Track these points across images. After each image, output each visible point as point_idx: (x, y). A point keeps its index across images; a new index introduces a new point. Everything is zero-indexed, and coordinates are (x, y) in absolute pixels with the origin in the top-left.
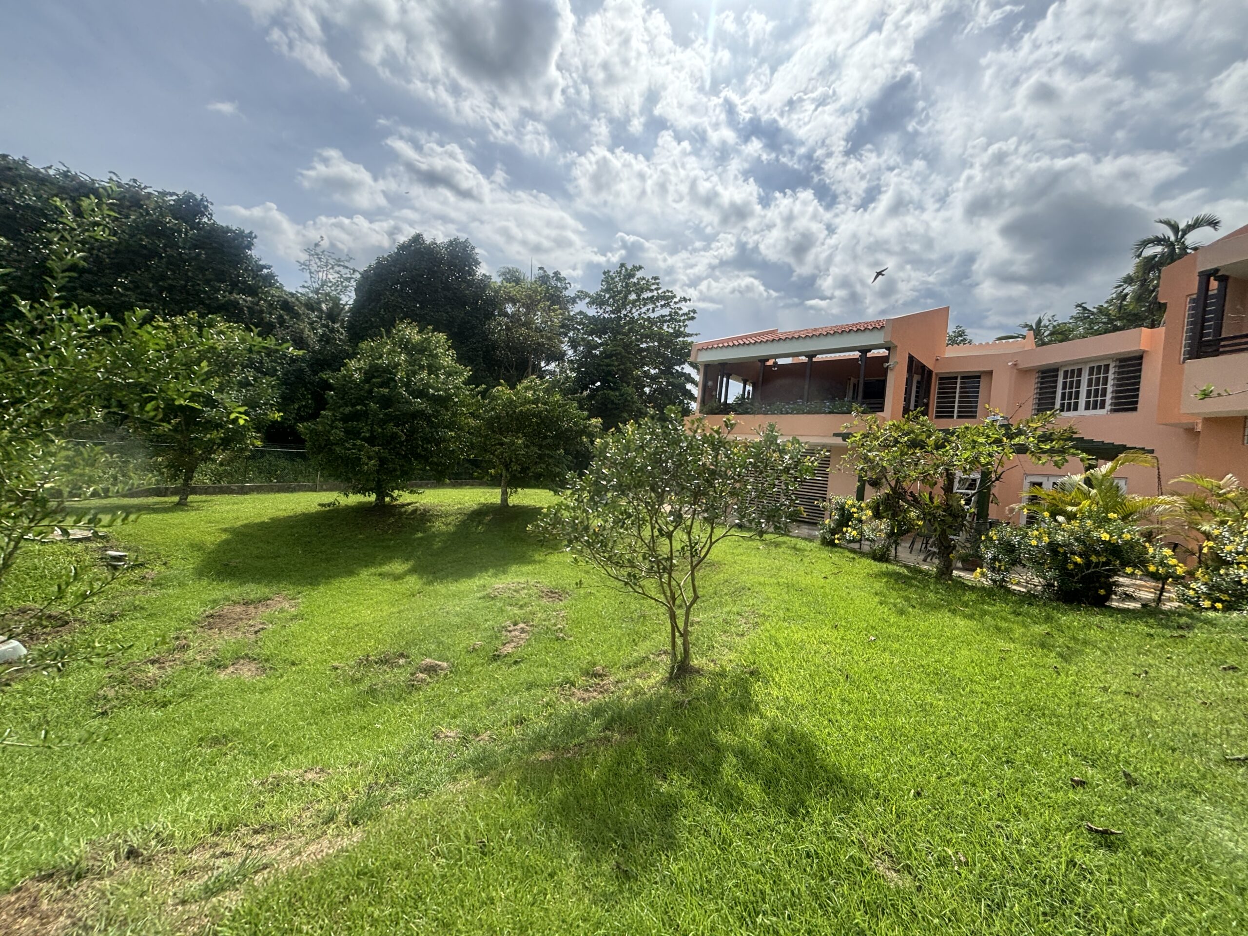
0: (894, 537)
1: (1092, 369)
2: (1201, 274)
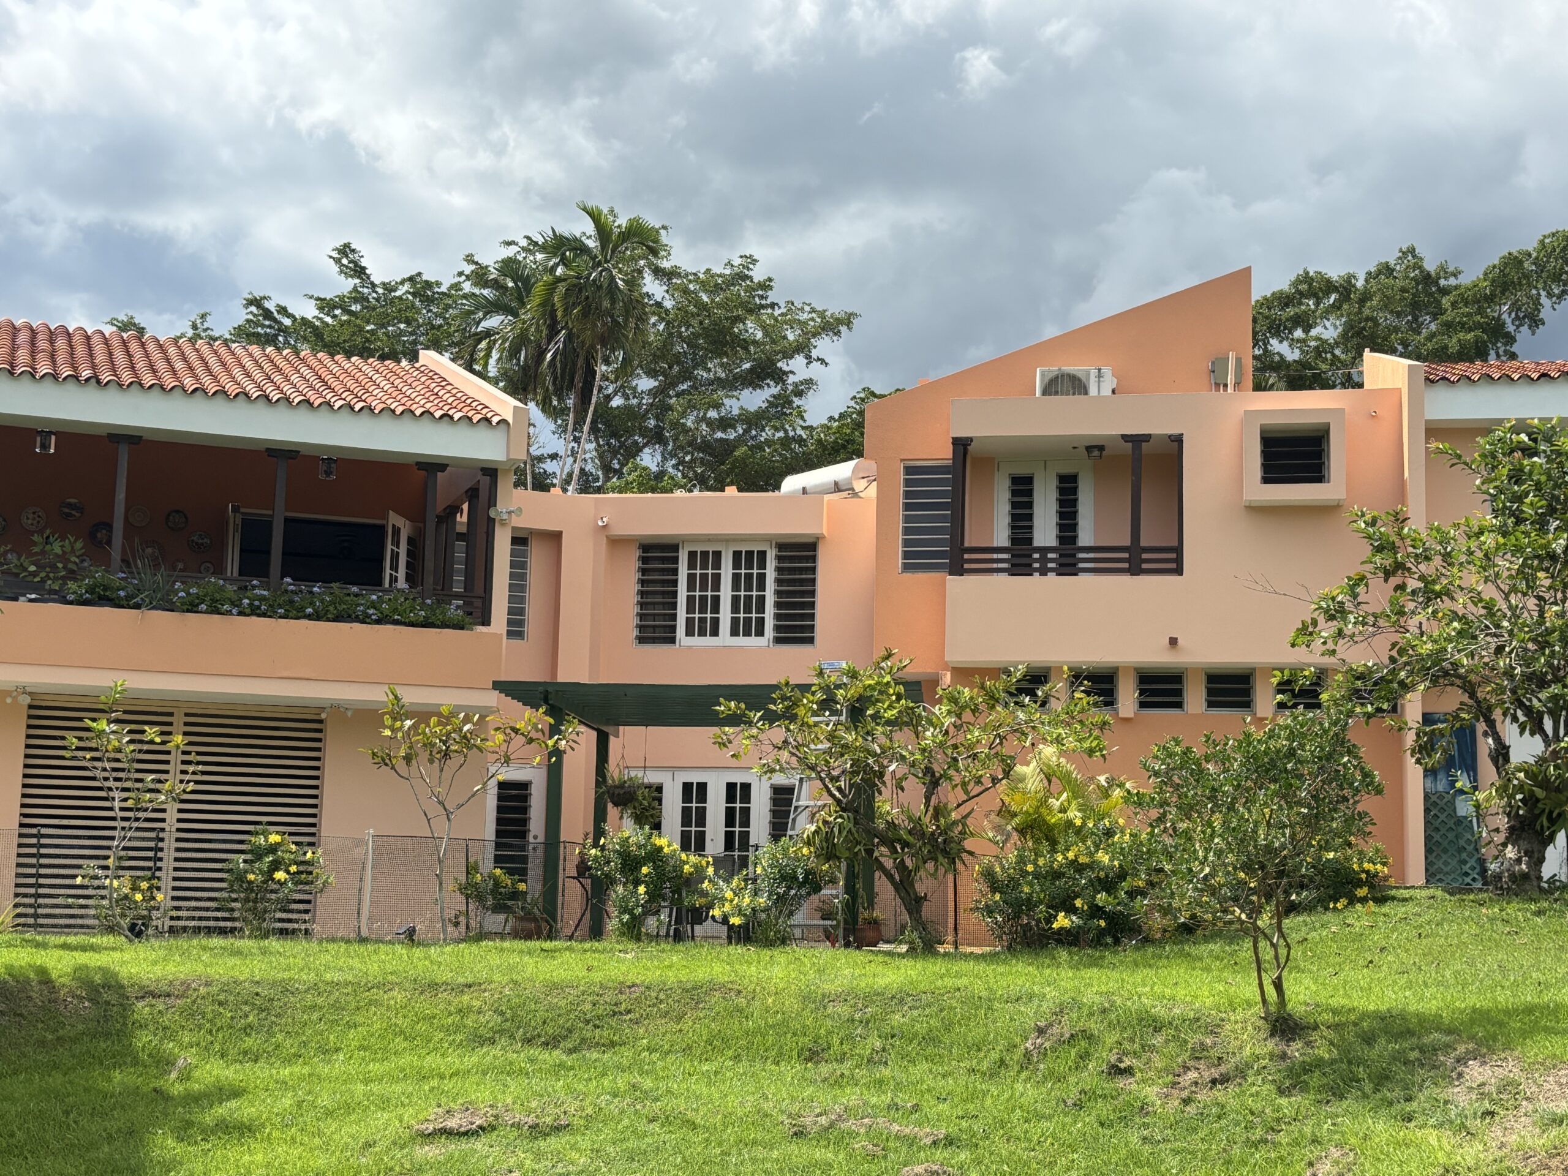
1: (737, 555)
2: (956, 442)
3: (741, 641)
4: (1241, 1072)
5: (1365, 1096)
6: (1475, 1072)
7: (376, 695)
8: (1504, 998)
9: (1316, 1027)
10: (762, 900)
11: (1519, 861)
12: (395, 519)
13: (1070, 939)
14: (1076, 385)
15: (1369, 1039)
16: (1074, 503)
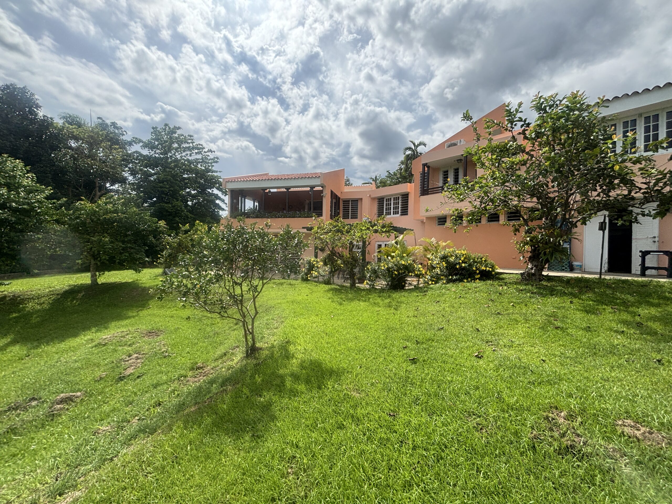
0: (332, 273)
1: (393, 198)
2: (423, 165)
3: (395, 215)
11: (532, 269)
14: (455, 145)
16: (458, 175)
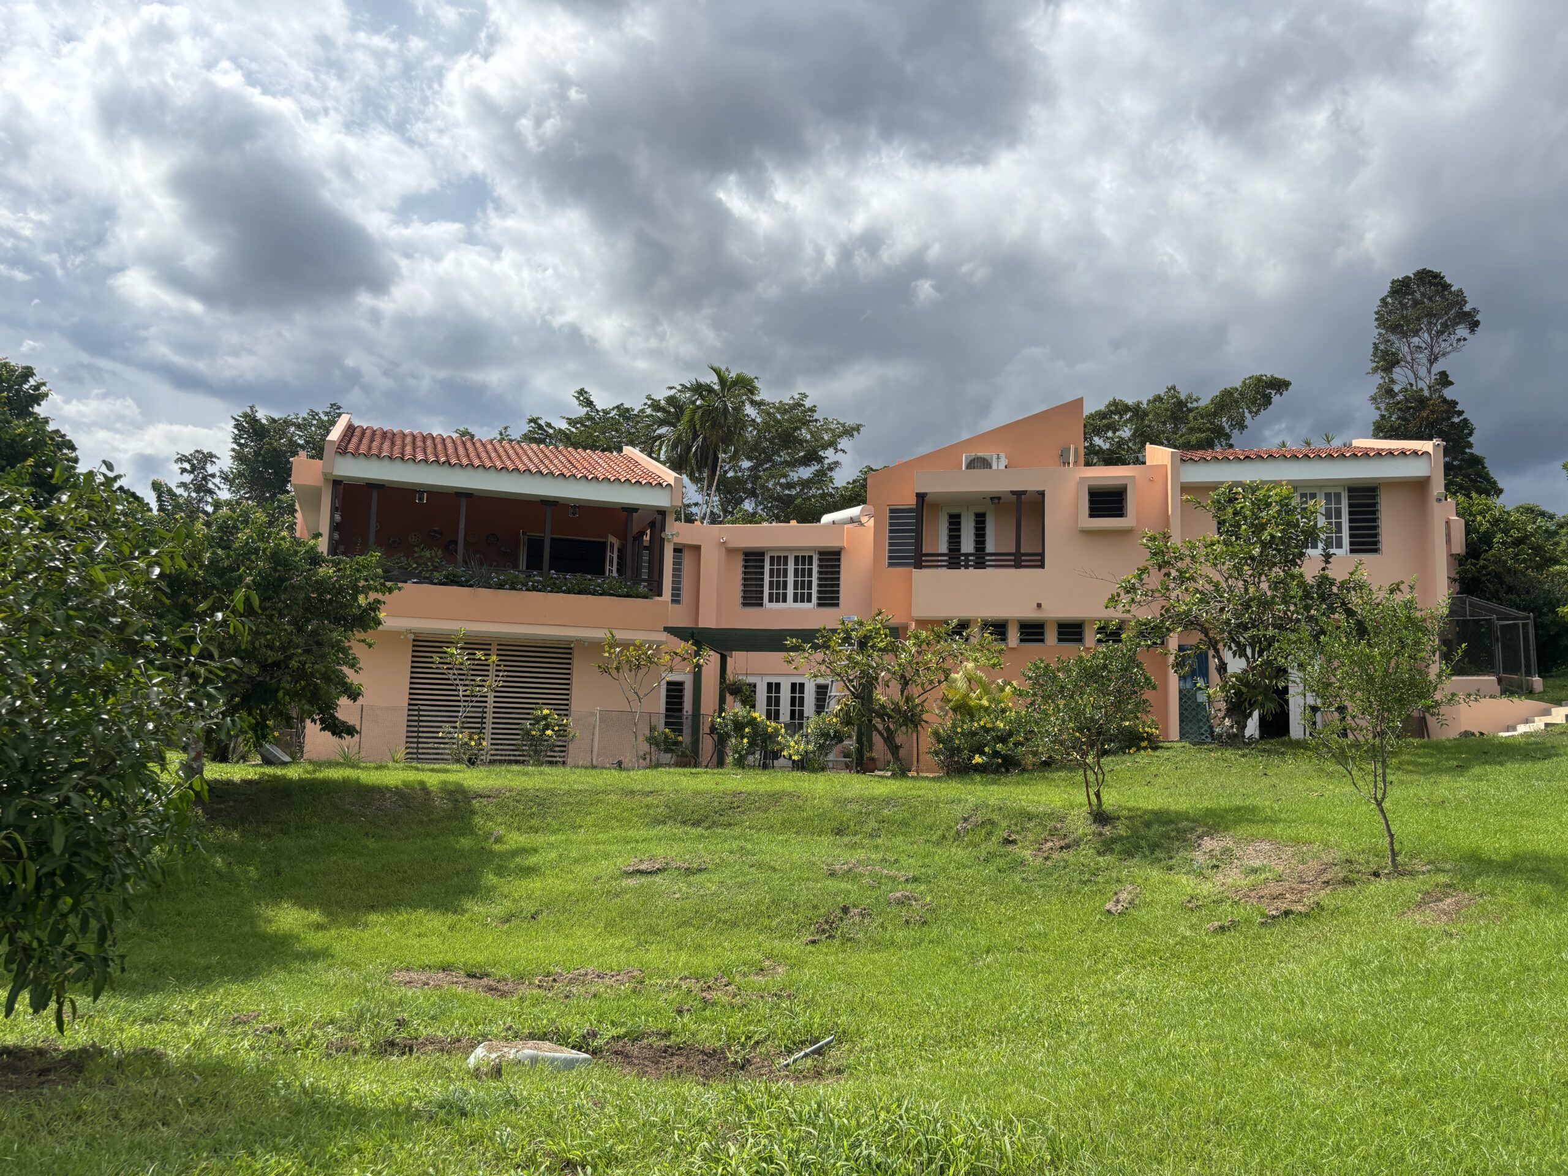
1: (797, 558)
2: (918, 495)
3: (799, 605)
4: (1077, 843)
5: (1146, 857)
6: (1208, 843)
7: (600, 634)
8: (1223, 803)
9: (1118, 818)
10: (811, 747)
11: (1232, 727)
12: (612, 539)
13: (981, 769)
14: (985, 463)
15: (1148, 825)
16: (984, 529)
